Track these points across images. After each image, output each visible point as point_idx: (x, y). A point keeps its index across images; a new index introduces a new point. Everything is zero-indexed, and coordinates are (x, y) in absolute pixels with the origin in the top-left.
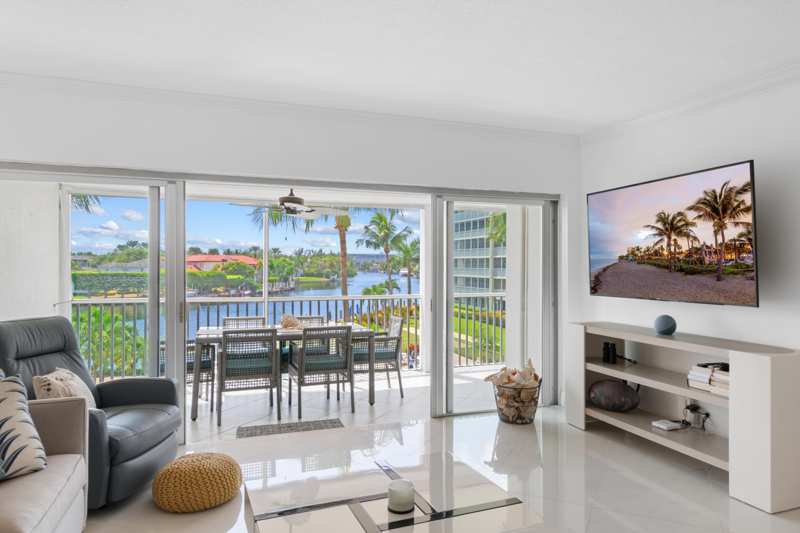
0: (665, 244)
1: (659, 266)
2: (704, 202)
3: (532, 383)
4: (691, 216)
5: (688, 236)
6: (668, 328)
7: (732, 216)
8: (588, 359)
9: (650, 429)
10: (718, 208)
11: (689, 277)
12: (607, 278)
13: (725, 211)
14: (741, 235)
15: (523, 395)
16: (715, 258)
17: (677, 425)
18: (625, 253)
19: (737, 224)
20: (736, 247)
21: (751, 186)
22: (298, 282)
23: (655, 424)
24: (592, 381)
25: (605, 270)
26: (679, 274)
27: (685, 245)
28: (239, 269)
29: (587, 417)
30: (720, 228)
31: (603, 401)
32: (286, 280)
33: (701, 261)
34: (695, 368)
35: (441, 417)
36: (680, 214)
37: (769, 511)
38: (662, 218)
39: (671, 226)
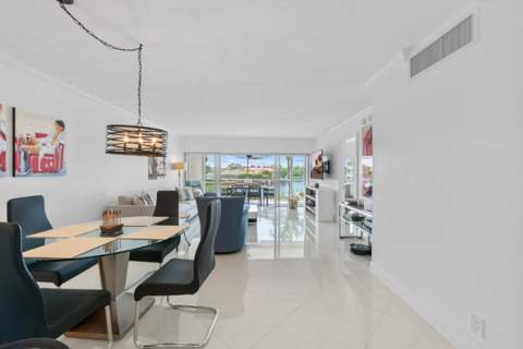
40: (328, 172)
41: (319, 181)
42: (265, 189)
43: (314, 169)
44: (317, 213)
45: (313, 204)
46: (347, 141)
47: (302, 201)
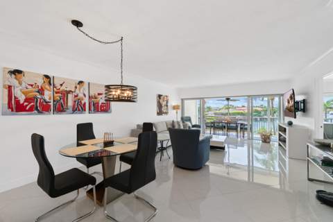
40: (304, 110)
41: (292, 120)
42: (242, 124)
43: (287, 108)
44: (287, 149)
45: (284, 141)
46: (324, 78)
47: (275, 138)
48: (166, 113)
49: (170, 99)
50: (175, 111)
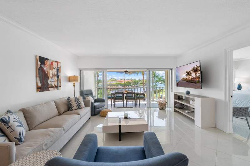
0: (187, 77)
1: (187, 81)
2: (193, 69)
3: (165, 103)
4: (191, 72)
5: (191, 75)
6: (188, 93)
7: (198, 72)
8: (175, 99)
9: (184, 112)
10: (195, 70)
11: (192, 83)
12: (179, 84)
13: (196, 70)
14: (199, 75)
15: (163, 105)
16: (195, 80)
17: (190, 112)
18: (181, 79)
19: (198, 73)
20: (198, 78)
21: (200, 66)
22: (139, 85)
23: (186, 111)
24: (175, 103)
25: (179, 82)
26: (190, 83)
27: (191, 77)
28: (129, 82)
29: (175, 110)
30: (196, 74)
31: (177, 107)
32: (137, 84)
33: (193, 80)
34: (191, 101)
35: (149, 108)
36: (190, 71)
37: (200, 127)
38: (187, 72)
39: (189, 74)
48: (57, 87)
49: (62, 65)
50: (71, 84)
